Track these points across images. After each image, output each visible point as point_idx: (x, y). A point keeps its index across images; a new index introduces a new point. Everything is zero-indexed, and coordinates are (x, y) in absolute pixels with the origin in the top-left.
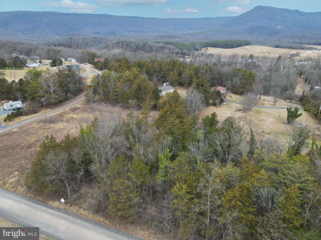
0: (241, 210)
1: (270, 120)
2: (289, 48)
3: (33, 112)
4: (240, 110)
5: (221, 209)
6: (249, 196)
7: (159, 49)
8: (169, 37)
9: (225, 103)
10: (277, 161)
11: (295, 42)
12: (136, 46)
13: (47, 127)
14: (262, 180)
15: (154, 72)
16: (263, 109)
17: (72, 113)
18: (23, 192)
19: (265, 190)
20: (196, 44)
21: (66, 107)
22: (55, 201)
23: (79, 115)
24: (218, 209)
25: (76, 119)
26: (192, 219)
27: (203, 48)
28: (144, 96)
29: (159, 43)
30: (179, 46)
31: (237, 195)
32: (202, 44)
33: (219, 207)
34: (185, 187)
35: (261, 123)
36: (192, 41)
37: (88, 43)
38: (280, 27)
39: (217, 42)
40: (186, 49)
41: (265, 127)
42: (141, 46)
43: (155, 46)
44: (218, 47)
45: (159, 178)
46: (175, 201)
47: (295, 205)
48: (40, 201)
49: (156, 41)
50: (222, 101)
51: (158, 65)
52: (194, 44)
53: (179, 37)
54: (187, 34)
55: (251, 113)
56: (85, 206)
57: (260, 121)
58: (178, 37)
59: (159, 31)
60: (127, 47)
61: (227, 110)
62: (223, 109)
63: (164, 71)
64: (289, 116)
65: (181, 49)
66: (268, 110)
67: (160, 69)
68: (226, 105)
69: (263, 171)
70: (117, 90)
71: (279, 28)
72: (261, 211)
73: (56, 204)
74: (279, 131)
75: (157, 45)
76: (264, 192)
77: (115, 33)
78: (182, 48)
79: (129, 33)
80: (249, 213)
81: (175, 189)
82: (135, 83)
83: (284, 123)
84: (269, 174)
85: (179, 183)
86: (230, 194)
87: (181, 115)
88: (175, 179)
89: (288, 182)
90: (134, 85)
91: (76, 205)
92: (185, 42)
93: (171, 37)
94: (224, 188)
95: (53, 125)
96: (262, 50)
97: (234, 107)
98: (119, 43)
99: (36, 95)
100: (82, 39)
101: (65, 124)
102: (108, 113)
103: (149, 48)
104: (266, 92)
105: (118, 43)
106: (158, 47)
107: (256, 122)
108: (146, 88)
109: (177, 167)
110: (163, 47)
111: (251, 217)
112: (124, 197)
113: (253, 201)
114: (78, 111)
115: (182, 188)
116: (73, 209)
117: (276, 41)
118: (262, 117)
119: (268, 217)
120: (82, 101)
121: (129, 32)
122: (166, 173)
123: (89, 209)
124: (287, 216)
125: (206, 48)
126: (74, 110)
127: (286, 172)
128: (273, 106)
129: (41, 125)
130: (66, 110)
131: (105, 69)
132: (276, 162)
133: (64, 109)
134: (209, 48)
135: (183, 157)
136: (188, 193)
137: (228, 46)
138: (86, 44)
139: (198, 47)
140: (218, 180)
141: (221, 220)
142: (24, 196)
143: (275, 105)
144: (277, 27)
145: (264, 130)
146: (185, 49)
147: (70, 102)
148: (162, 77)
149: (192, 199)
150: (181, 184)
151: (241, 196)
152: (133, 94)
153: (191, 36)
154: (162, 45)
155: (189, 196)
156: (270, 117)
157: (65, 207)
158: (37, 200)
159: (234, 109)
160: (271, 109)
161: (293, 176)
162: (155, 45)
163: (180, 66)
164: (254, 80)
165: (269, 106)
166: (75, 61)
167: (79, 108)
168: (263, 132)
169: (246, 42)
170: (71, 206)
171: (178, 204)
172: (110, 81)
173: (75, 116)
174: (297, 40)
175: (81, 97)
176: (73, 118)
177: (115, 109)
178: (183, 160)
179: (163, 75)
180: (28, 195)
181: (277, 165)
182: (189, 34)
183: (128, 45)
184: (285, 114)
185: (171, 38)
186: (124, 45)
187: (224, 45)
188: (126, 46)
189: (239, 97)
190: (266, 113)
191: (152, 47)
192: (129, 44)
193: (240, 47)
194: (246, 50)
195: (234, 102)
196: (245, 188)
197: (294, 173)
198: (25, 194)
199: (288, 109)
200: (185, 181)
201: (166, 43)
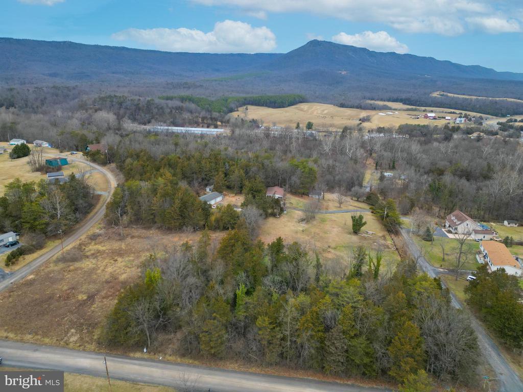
0: (313, 330)
1: (336, 230)
2: (357, 107)
3: (39, 248)
4: (303, 220)
5: (298, 332)
6: (318, 318)
7: (174, 111)
8: (185, 86)
9: (285, 212)
10: (337, 286)
11: (365, 97)
12: (135, 105)
13: (72, 268)
14: (327, 304)
15: (193, 173)
16: (328, 216)
17: (93, 244)
18: (95, 349)
19: (329, 312)
20: (229, 100)
21: (82, 235)
22: (136, 351)
23: (104, 246)
24: (296, 333)
25: (104, 252)
26: (276, 345)
27: (240, 107)
28: (191, 214)
29: (171, 99)
30: (205, 105)
31: (309, 319)
32: (238, 101)
33: (296, 331)
34: (266, 319)
35: (326, 235)
36: (223, 95)
37: (45, 98)
38: (345, 72)
39: (260, 98)
40: (217, 112)
41: (330, 241)
42: (144, 107)
43: (167, 106)
44: (262, 105)
45: (241, 314)
46: (260, 332)
47: (350, 319)
48: (119, 355)
49: (165, 95)
50: (282, 210)
51: (196, 164)
52: (227, 100)
53: (201, 86)
54: (212, 81)
55: (315, 223)
56: (169, 351)
57: (325, 233)
58: (199, 87)
59: (165, 73)
60: (120, 108)
61: (289, 221)
62: (283, 220)
63: (206, 172)
64: (354, 225)
65: (208, 111)
66: (334, 217)
67: (200, 168)
68: (286, 214)
69: (327, 297)
70: (154, 208)
71: (343, 73)
72: (327, 329)
73: (138, 355)
74: (345, 243)
75: (171, 103)
76: (329, 314)
77: (88, 76)
78: (210, 109)
79: (115, 75)
80: (319, 331)
81: (259, 322)
82: (177, 198)
83: (350, 233)
84: (332, 298)
85: (261, 316)
86: (304, 318)
87: (245, 242)
88: (255, 313)
89: (345, 303)
90: (177, 201)
91: (159, 352)
92: (211, 96)
93: (187, 86)
94: (299, 315)
95: (77, 265)
96: (323, 111)
97: (296, 216)
98: (106, 101)
99: (37, 223)
100: (34, 92)
101: (94, 261)
102: (145, 240)
103: (158, 110)
104: (331, 188)
105: (103, 99)
106: (173, 108)
107: (321, 235)
108: (193, 204)
109: (256, 301)
110: (179, 107)
111: (320, 334)
112: (216, 335)
113: (321, 322)
114: (100, 239)
115: (264, 321)
116: (158, 357)
117: (340, 95)
118: (328, 226)
119: (332, 332)
120: (99, 222)
121: (113, 73)
122: (247, 308)
123: (174, 353)
124: (345, 328)
125: (245, 107)
126: (94, 238)
127: (343, 295)
128: (339, 209)
129: (61, 265)
130: (83, 240)
131: (110, 163)
132: (337, 288)
133: (79, 239)
134: (249, 107)
135: (260, 291)
136: (270, 323)
137: (276, 104)
138: (42, 101)
139: (233, 106)
140: (293, 309)
141: (299, 341)
142: (99, 353)
143: (340, 207)
144: (340, 72)
145: (330, 245)
146: (215, 111)
147: (82, 226)
148: (203, 179)
149: (274, 328)
150: (263, 317)
151: (312, 318)
152: (176, 213)
153: (219, 84)
154: (177, 103)
155: (271, 326)
156: (336, 226)
157: (149, 356)
158: (115, 354)
159: (295, 220)
160: (336, 215)
161: (348, 298)
162: (166, 104)
163: (224, 164)
164: (315, 177)
165: (335, 210)
166: (47, 145)
167: (100, 235)
168: (329, 247)
169: (301, 97)
170: (155, 354)
171: (263, 334)
172: (141, 195)
173: (100, 247)
174: (368, 94)
175: (94, 216)
176: (99, 251)
177: (151, 232)
178: (261, 294)
179: (204, 176)
180: (102, 351)
181: (337, 290)
182: (216, 80)
183: (121, 104)
184: (350, 223)
185: (189, 88)
186: (114, 103)
187: (271, 103)
188: (117, 106)
189: (300, 199)
190: (331, 220)
191: (162, 108)
192: (122, 102)
193: (293, 105)
194: (302, 110)
195: (295, 208)
196: (315, 312)
197: (349, 295)
198: (98, 350)
199: (352, 217)
200: (266, 314)
201: (183, 99)
